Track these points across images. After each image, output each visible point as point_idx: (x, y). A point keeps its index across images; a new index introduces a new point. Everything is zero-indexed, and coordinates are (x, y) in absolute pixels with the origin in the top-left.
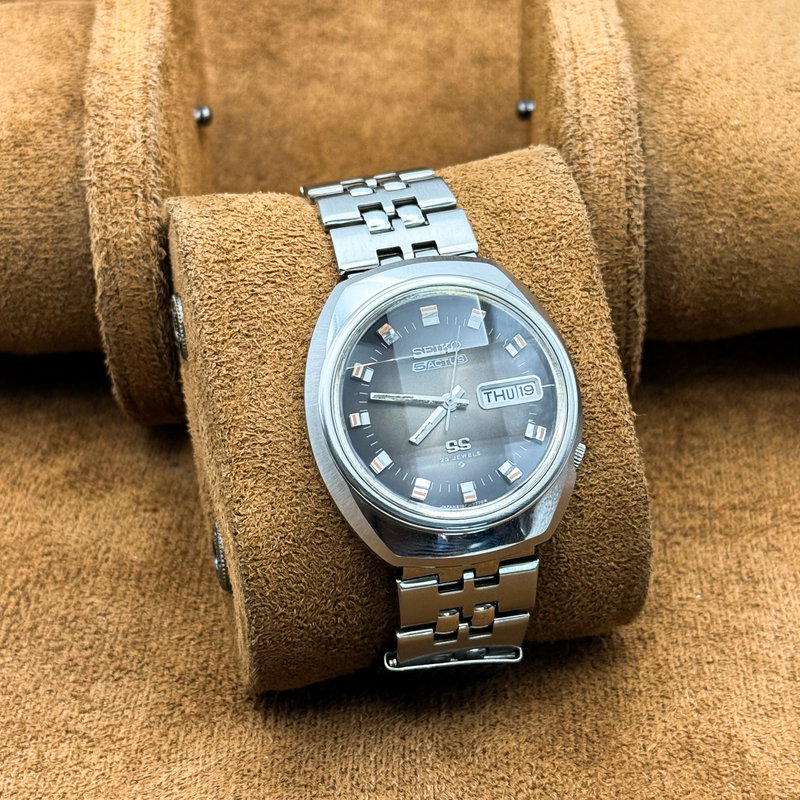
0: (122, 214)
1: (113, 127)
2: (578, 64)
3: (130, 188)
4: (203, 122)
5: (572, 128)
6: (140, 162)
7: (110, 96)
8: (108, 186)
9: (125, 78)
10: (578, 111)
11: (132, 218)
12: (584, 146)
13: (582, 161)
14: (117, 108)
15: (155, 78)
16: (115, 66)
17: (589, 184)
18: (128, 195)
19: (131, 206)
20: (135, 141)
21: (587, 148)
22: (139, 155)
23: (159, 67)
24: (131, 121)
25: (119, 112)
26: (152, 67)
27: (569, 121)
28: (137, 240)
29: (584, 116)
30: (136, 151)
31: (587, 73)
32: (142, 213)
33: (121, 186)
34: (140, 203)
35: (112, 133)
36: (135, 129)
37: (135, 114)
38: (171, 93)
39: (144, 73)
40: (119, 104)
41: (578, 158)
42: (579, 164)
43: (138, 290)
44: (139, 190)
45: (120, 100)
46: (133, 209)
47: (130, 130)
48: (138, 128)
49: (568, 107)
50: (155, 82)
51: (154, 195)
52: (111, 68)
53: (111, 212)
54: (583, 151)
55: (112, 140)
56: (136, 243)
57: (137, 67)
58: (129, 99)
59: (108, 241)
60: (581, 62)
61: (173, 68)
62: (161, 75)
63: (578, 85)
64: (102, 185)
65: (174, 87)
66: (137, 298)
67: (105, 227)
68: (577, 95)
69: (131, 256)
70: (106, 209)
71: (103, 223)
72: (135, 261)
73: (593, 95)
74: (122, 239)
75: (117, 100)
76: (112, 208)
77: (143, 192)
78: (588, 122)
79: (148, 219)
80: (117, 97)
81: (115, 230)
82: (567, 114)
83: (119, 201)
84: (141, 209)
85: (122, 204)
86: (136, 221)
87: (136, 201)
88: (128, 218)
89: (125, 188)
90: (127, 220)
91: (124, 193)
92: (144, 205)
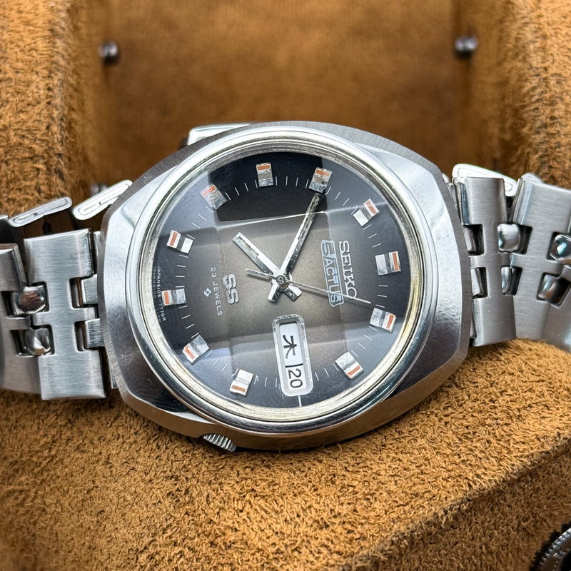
0: (20, 190)
1: (12, 84)
2: (543, 11)
3: (31, 158)
4: (109, 61)
5: (539, 90)
6: (44, 128)
7: (9, 46)
9: (27, 23)
10: (546, 69)
11: (33, 195)
12: (553, 111)
13: (552, 130)
14: (17, 60)
15: (63, 24)
16: (16, 7)
17: (559, 157)
18: (28, 166)
19: (32, 180)
20: (39, 103)
21: (556, 114)
22: (42, 119)
23: (68, 11)
24: (34, 77)
25: (20, 65)
26: (59, 11)
27: (535, 81)
29: (552, 75)
30: (39, 114)
31: (554, 22)
32: (43, 188)
34: (42, 176)
35: (11, 90)
36: (38, 87)
37: (39, 69)
38: (80, 39)
39: (51, 17)
40: (20, 55)
41: (545, 126)
42: (548, 134)
44: (42, 161)
45: (22, 51)
46: (34, 183)
47: (33, 87)
48: (42, 85)
49: (534, 64)
50: (64, 29)
52: (11, 10)
53: (8, 186)
54: (552, 118)
55: (11, 99)
57: (42, 10)
58: (32, 49)
60: (546, 9)
61: (82, 7)
62: (70, 21)
63: (545, 37)
65: (83, 31)
68: (543, 49)
73: (562, 50)
75: (17, 50)
76: (8, 182)
77: (46, 164)
78: (558, 82)
80: (17, 46)
82: (532, 72)
83: (17, 173)
84: (43, 184)
85: (21, 177)
86: (36, 197)
87: (38, 174)
88: (27, 194)
89: (25, 158)
90: (26, 197)
91: (24, 164)
92: (47, 179)
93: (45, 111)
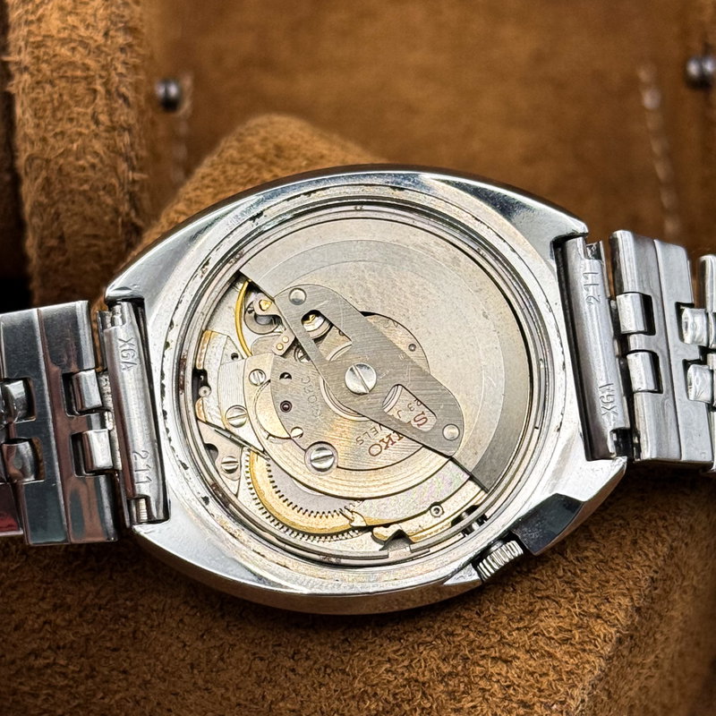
0: (71, 120)
3: (85, 79)
8: (48, 73)
11: (88, 127)
18: (81, 88)
19: (86, 107)
28: (96, 161)
32: (103, 118)
33: (69, 74)
34: (100, 102)
43: (95, 237)
44: (99, 81)
46: (90, 111)
51: (123, 90)
53: (54, 116)
56: (93, 166)
59: (48, 161)
64: (39, 71)
66: (93, 249)
67: (44, 140)
69: (86, 187)
70: (45, 110)
71: (41, 134)
72: (91, 194)
74: (71, 159)
76: (55, 110)
77: (105, 84)
79: (114, 129)
81: (61, 145)
83: (65, 98)
84: (102, 112)
85: (71, 103)
86: (93, 131)
87: (95, 99)
88: (81, 125)
89: (77, 77)
90: (79, 130)
91: (75, 85)
92: (107, 105)
93: (101, 11)
